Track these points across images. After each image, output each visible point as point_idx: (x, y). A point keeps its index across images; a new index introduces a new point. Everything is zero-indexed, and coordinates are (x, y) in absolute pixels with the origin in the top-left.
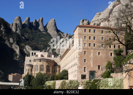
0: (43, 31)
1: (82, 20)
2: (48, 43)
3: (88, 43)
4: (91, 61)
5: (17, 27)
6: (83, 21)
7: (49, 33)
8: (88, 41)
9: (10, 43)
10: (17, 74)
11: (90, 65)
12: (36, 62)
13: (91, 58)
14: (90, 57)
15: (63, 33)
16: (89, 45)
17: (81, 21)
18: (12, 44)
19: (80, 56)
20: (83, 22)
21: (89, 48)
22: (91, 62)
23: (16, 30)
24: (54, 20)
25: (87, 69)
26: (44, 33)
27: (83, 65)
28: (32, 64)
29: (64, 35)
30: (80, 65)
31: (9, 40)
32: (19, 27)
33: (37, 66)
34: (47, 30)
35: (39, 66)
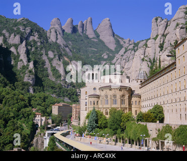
0: (94, 38)
1: (154, 18)
2: (103, 56)
5: (57, 35)
6: (157, 19)
7: (103, 39)
9: (49, 58)
10: (63, 103)
15: (122, 39)
17: (154, 20)
18: (52, 59)
20: (156, 22)
23: (57, 39)
24: (109, 20)
26: (95, 40)
29: (125, 42)
31: (47, 55)
32: (60, 34)
34: (99, 36)
35: (109, 97)
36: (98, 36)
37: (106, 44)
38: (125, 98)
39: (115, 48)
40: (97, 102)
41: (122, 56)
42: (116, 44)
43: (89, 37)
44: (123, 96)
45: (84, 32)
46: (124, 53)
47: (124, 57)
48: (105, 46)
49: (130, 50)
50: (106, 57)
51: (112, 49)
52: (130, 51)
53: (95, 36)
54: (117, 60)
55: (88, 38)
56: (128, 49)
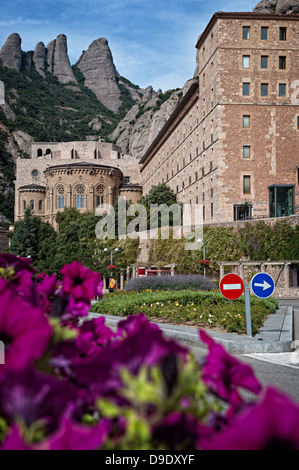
0: (71, 83)
2: (90, 124)
3: (256, 84)
4: (270, 151)
7: (91, 87)
8: (256, 73)
11: (267, 166)
12: (57, 176)
13: (269, 142)
14: (267, 137)
15: (136, 88)
16: (259, 90)
19: (228, 136)
21: (263, 103)
22: (268, 155)
24: (106, 43)
25: (256, 181)
26: (75, 89)
27: (239, 170)
28: (42, 185)
29: (141, 95)
30: (227, 170)
33: (61, 189)
34: (84, 79)
35: (67, 189)
36: (81, 80)
37: (98, 98)
38: (105, 193)
39: (120, 108)
40: (40, 202)
41: (133, 123)
42: (120, 98)
43: (60, 80)
44: (100, 187)
45: (49, 69)
46: (137, 117)
47: (137, 126)
48: (97, 102)
49: (149, 109)
50: (97, 127)
51: (112, 109)
52: (149, 112)
53: (74, 80)
54: (121, 133)
55: (58, 83)
56: (146, 107)
